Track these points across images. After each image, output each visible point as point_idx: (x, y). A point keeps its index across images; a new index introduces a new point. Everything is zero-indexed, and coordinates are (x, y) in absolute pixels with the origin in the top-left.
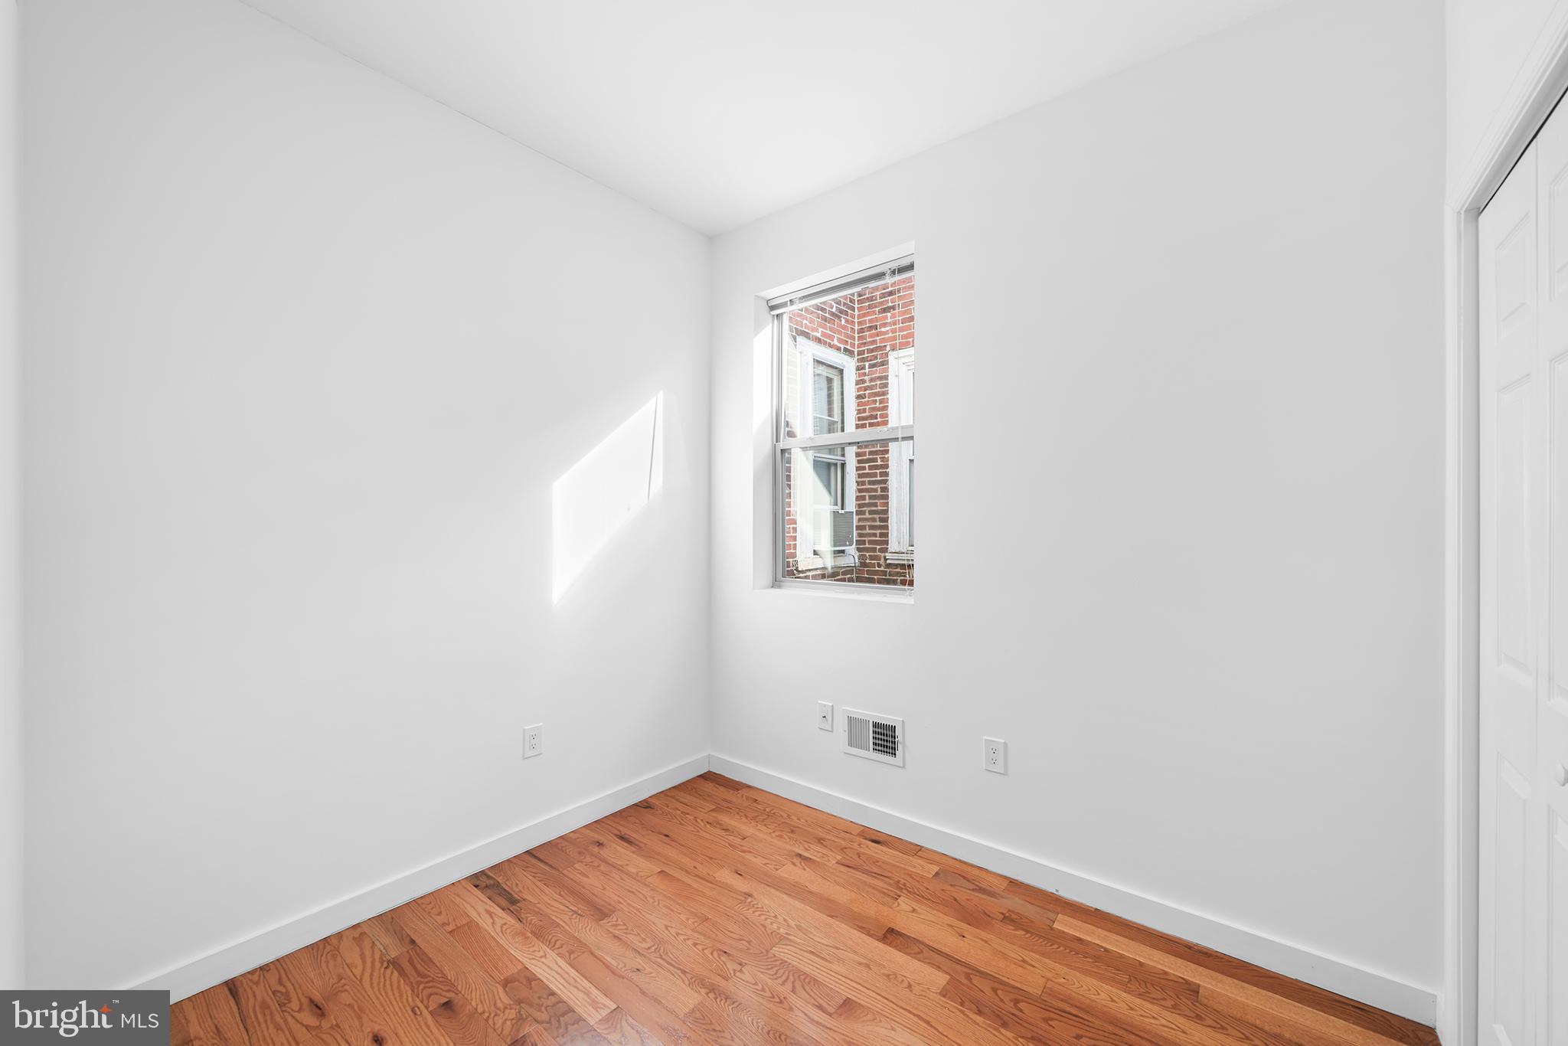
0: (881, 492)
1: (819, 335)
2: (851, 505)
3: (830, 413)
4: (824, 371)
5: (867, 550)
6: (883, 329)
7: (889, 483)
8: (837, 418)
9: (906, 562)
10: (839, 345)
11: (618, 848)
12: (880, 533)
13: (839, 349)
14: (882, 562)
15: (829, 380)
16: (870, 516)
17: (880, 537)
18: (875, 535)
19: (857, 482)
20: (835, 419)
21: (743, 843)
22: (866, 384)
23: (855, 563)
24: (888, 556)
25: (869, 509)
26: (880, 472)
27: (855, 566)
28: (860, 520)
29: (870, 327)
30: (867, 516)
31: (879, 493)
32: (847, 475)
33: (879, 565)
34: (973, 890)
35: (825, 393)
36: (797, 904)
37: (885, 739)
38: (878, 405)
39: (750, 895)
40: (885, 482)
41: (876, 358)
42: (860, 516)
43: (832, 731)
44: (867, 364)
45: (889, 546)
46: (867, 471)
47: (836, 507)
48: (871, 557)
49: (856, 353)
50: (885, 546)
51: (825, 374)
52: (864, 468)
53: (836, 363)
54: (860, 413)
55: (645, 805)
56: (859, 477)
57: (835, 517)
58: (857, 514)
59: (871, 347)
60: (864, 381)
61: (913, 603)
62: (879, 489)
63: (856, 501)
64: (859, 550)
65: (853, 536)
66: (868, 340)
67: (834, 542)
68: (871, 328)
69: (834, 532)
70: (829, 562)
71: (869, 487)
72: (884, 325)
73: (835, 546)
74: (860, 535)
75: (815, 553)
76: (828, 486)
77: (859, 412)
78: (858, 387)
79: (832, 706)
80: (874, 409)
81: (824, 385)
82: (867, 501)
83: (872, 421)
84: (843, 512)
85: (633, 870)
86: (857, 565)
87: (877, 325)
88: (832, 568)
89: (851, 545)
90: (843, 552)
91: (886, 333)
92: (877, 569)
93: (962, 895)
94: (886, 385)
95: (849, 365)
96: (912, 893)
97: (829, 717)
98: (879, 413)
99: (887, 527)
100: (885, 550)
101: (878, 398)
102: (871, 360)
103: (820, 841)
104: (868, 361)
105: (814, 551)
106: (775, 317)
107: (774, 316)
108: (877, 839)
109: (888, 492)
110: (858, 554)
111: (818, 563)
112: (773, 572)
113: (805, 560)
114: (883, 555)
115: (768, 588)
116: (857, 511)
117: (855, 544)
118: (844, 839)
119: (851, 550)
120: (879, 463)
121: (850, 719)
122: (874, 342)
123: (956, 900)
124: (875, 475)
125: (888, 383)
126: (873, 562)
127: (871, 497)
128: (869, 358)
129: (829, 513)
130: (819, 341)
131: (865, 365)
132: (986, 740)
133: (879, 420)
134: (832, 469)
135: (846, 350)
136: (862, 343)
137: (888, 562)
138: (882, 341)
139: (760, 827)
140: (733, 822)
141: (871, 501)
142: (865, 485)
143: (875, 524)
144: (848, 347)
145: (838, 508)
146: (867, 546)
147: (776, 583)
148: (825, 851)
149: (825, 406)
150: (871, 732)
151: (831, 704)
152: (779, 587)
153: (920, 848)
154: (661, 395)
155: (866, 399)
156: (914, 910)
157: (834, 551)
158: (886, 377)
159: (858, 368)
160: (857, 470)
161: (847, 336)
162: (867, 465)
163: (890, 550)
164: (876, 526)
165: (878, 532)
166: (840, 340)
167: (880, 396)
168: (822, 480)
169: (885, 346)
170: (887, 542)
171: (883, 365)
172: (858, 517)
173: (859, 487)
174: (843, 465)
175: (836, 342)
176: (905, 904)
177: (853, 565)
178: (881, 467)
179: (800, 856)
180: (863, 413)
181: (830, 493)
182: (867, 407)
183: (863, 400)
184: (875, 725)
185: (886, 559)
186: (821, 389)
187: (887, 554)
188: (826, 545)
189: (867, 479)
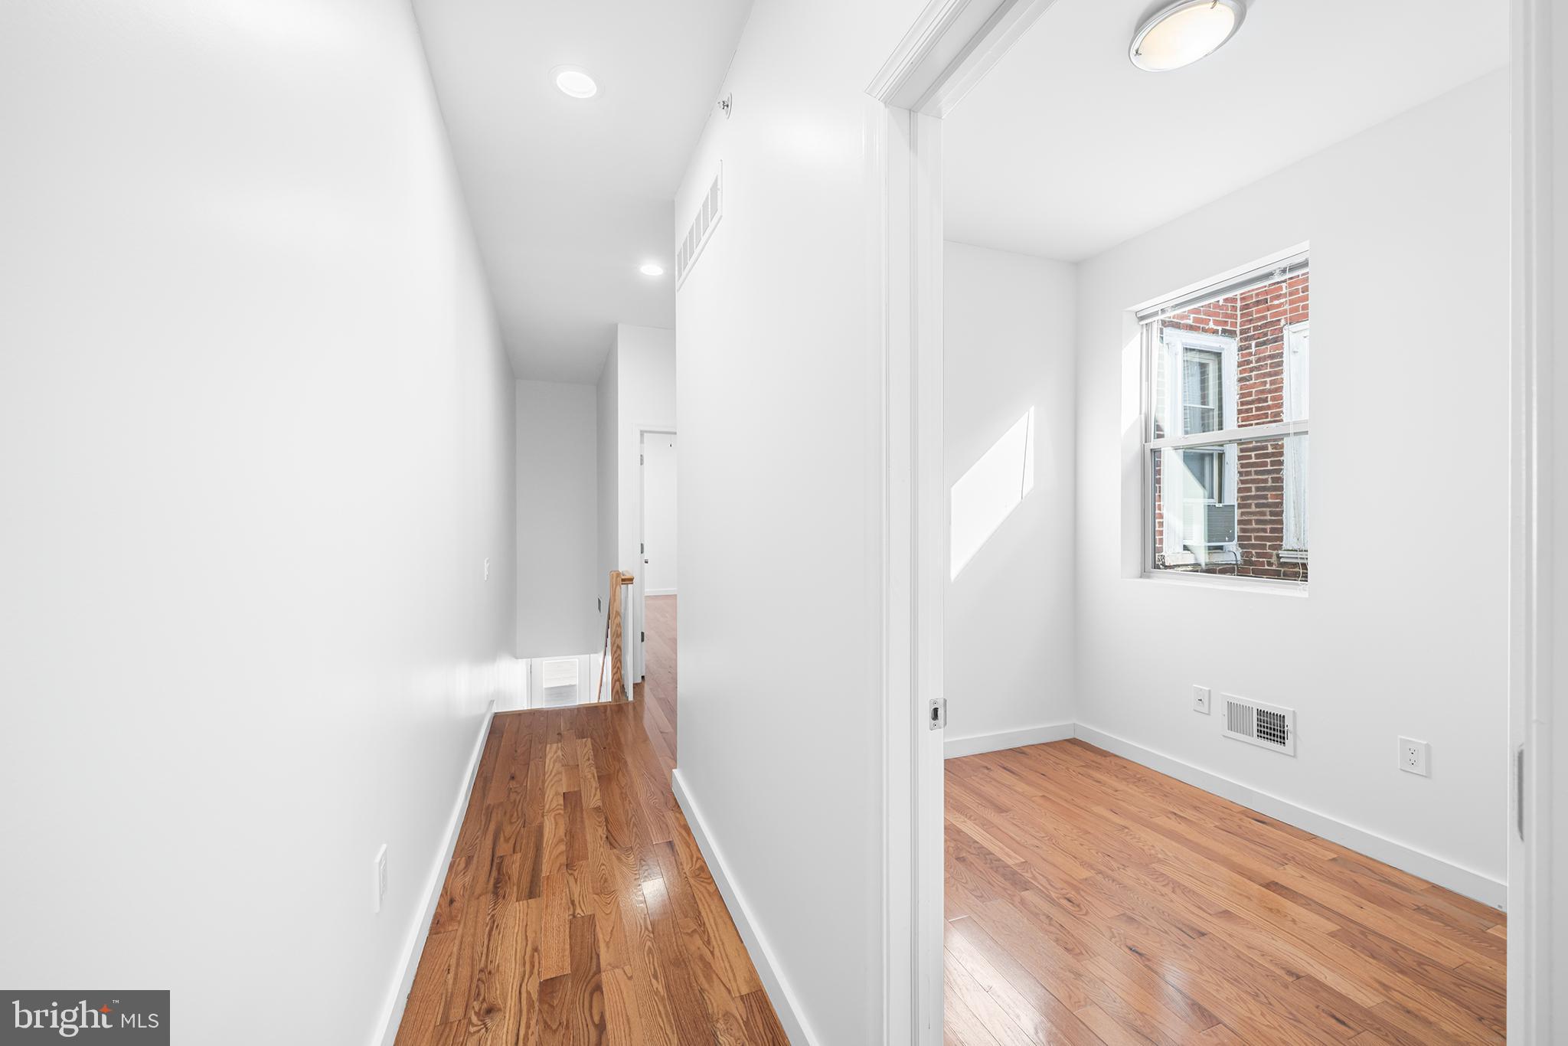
0: (1273, 482)
1: (1190, 322)
2: (1231, 497)
3: (1204, 400)
4: (1197, 358)
5: (1254, 546)
6: (1276, 302)
7: (1284, 472)
8: (1212, 404)
9: (1300, 561)
10: (1215, 328)
11: (1005, 775)
12: (1271, 529)
13: (1215, 332)
14: (1274, 560)
15: (1203, 366)
16: (1258, 510)
17: (1271, 532)
18: (1265, 531)
19: (1239, 472)
20: (1211, 406)
21: (1115, 793)
22: (1251, 365)
23: (1237, 561)
24: (1282, 553)
25: (1256, 502)
26: (1271, 461)
27: (1237, 564)
28: (1243, 514)
29: (1258, 301)
30: (1253, 509)
31: (1270, 484)
32: (1226, 466)
33: (1270, 564)
34: (1380, 880)
35: (1197, 378)
36: (1174, 844)
37: (1272, 728)
38: (1268, 386)
39: (1126, 828)
40: (1279, 471)
41: (1266, 334)
42: (1243, 510)
43: (1209, 714)
44: (1253, 343)
45: (1283, 543)
46: (1253, 460)
47: (1211, 500)
48: (1258, 555)
49: (1238, 333)
50: (1278, 543)
51: (1198, 360)
52: (1250, 457)
53: (1212, 347)
54: (1243, 398)
55: (1019, 752)
56: (1242, 467)
57: (1208, 509)
58: (1239, 507)
59: (1259, 324)
60: (1249, 362)
61: (1307, 596)
62: (1270, 480)
63: (1238, 492)
64: (1241, 546)
65: (1234, 532)
66: (1254, 316)
67: (1209, 536)
68: (1258, 303)
69: (1208, 527)
70: (1203, 558)
71: (1256, 477)
72: (1278, 297)
73: (1209, 542)
74: (1243, 530)
75: (1186, 548)
76: (1201, 479)
77: (1242, 396)
78: (1240, 368)
79: (1210, 691)
80: (1262, 392)
81: (1196, 370)
82: (1253, 493)
83: (1260, 405)
84: (1221, 505)
85: (1020, 790)
86: (1239, 563)
87: (1267, 299)
88: (1206, 565)
89: (1231, 540)
90: (1221, 548)
91: (1279, 306)
92: (1267, 567)
93: (1363, 881)
94: (1280, 364)
95: (1230, 348)
96: (1298, 864)
97: (1206, 700)
98: (1269, 396)
99: (1281, 522)
100: (1280, 547)
101: (1268, 380)
102: (1259, 338)
103: (1196, 808)
104: (1255, 339)
105: (1184, 546)
106: (1145, 326)
107: (1142, 325)
108: (1262, 820)
109: (1283, 482)
110: (1241, 551)
111: (1189, 559)
112: (1141, 563)
113: (1171, 553)
114: (1275, 552)
115: (1137, 578)
116: (1239, 504)
117: (1236, 539)
118: (1223, 812)
119: (1232, 546)
120: (1270, 450)
121: (1230, 704)
122: (1265, 317)
123: (1356, 882)
124: (1265, 464)
125: (1282, 361)
126: (1261, 560)
127: (1258, 489)
128: (1256, 337)
129: (1203, 506)
130: (1191, 328)
131: (1251, 345)
132: (1401, 739)
133: (1270, 403)
134: (1207, 460)
135: (1224, 331)
136: (1247, 321)
137: (1281, 560)
138: (1273, 315)
139: (1131, 786)
140: (1102, 777)
141: (1258, 493)
142: (1251, 475)
143: (1265, 518)
144: (1228, 328)
145: (1214, 501)
146: (1253, 542)
147: (1144, 574)
148: (1201, 816)
149: (1198, 393)
150: (1255, 722)
151: (1207, 689)
152: (1149, 577)
153: (1315, 837)
154: (1032, 409)
155: (1253, 381)
156: (1303, 877)
157: (1209, 547)
158: (1281, 355)
159: (1241, 349)
160: (1239, 460)
161: (1227, 316)
162: (1253, 454)
163: (1284, 547)
164: (1266, 520)
165: (1268, 527)
166: (1216, 323)
167: (1271, 376)
168: (1194, 474)
169: (1279, 320)
170: (1281, 539)
171: (1276, 342)
172: (1240, 511)
173: (1242, 478)
174: (1221, 456)
175: (1211, 325)
176: (1290, 869)
177: (1234, 563)
178: (1273, 455)
179: (1175, 814)
180: (1248, 397)
181: (1204, 486)
182: (1254, 390)
183: (1248, 383)
184: (1260, 712)
185: (1279, 557)
186: (1192, 375)
187: (1280, 552)
188: (1198, 538)
189: (1253, 469)
